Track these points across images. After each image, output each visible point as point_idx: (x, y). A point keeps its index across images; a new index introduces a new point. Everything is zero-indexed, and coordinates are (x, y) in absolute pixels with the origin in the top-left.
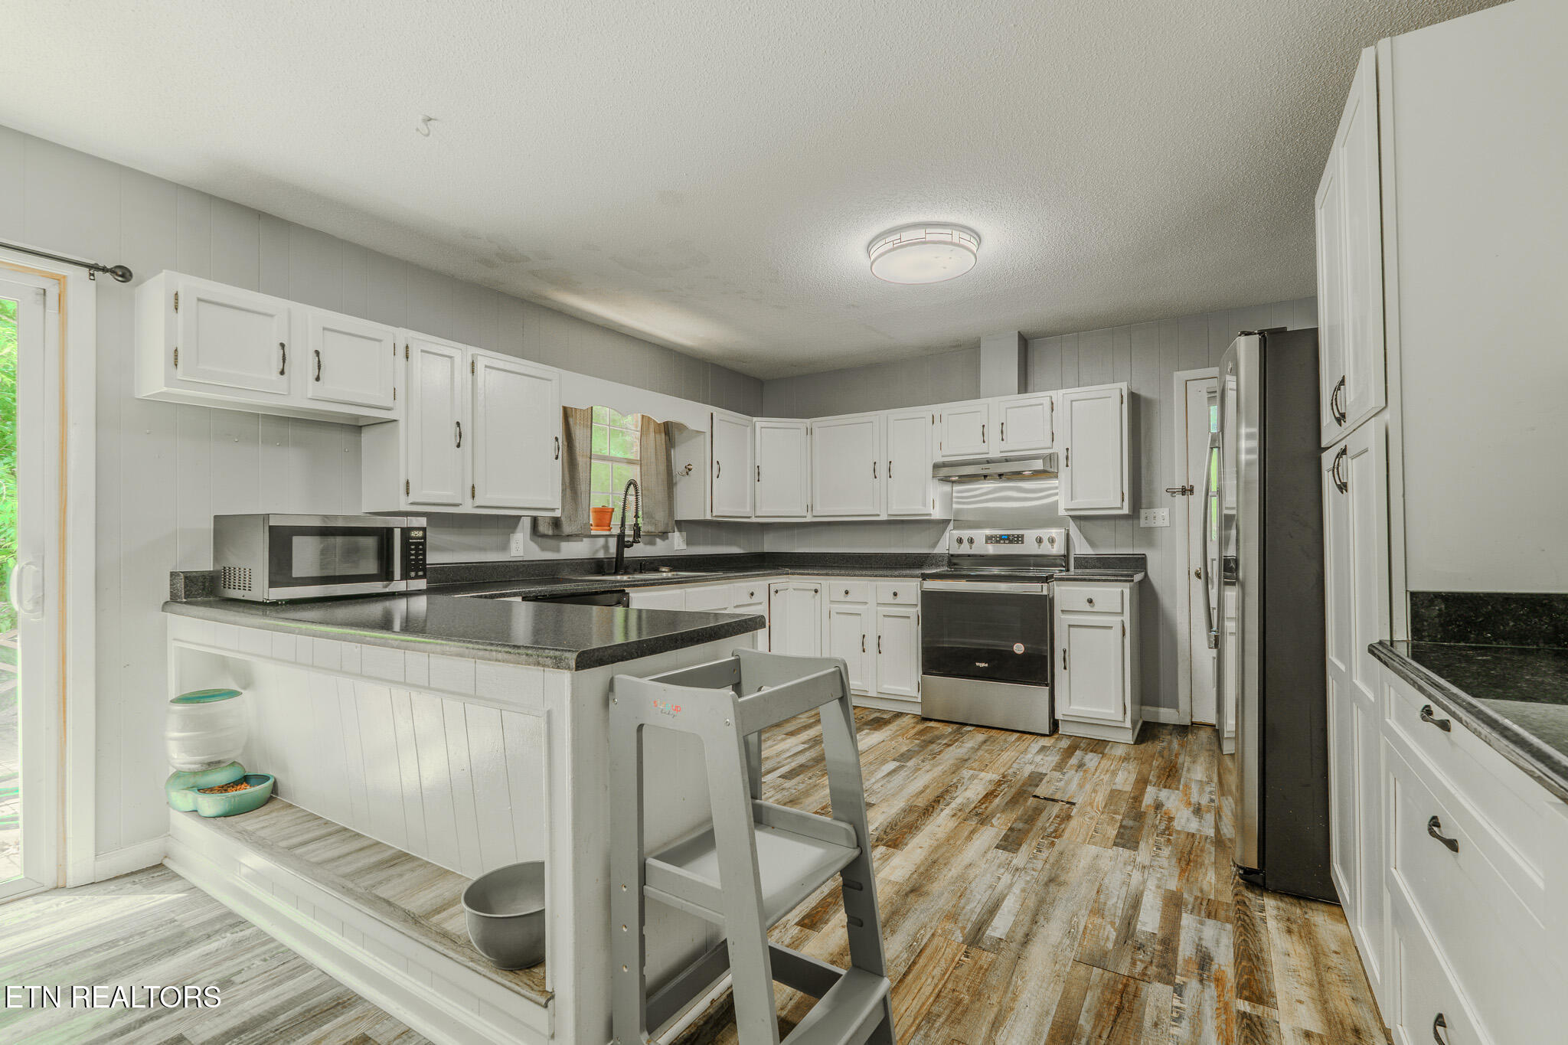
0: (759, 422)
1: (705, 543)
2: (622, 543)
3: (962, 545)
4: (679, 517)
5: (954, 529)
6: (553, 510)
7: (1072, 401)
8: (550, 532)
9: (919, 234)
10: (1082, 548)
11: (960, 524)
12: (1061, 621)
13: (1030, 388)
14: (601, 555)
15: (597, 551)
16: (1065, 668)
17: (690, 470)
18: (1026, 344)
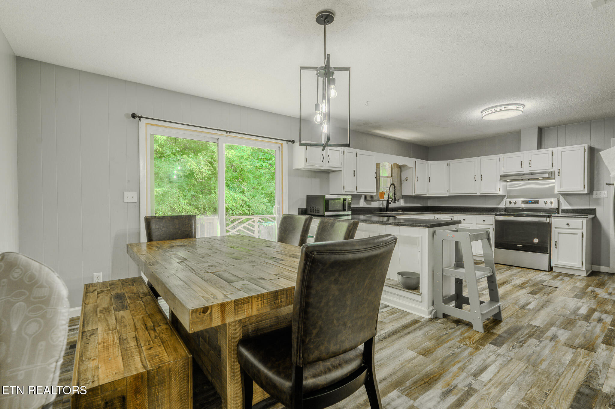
0: (430, 162)
1: (410, 203)
2: (388, 203)
3: (511, 204)
4: (403, 194)
5: (508, 198)
6: (374, 193)
7: (561, 152)
8: (370, 199)
9: (502, 108)
10: (565, 205)
11: (510, 197)
12: (554, 232)
13: (543, 146)
14: (381, 206)
15: (380, 205)
16: (556, 248)
17: (407, 179)
18: (541, 131)
